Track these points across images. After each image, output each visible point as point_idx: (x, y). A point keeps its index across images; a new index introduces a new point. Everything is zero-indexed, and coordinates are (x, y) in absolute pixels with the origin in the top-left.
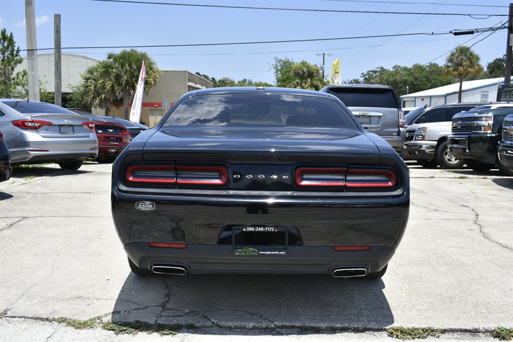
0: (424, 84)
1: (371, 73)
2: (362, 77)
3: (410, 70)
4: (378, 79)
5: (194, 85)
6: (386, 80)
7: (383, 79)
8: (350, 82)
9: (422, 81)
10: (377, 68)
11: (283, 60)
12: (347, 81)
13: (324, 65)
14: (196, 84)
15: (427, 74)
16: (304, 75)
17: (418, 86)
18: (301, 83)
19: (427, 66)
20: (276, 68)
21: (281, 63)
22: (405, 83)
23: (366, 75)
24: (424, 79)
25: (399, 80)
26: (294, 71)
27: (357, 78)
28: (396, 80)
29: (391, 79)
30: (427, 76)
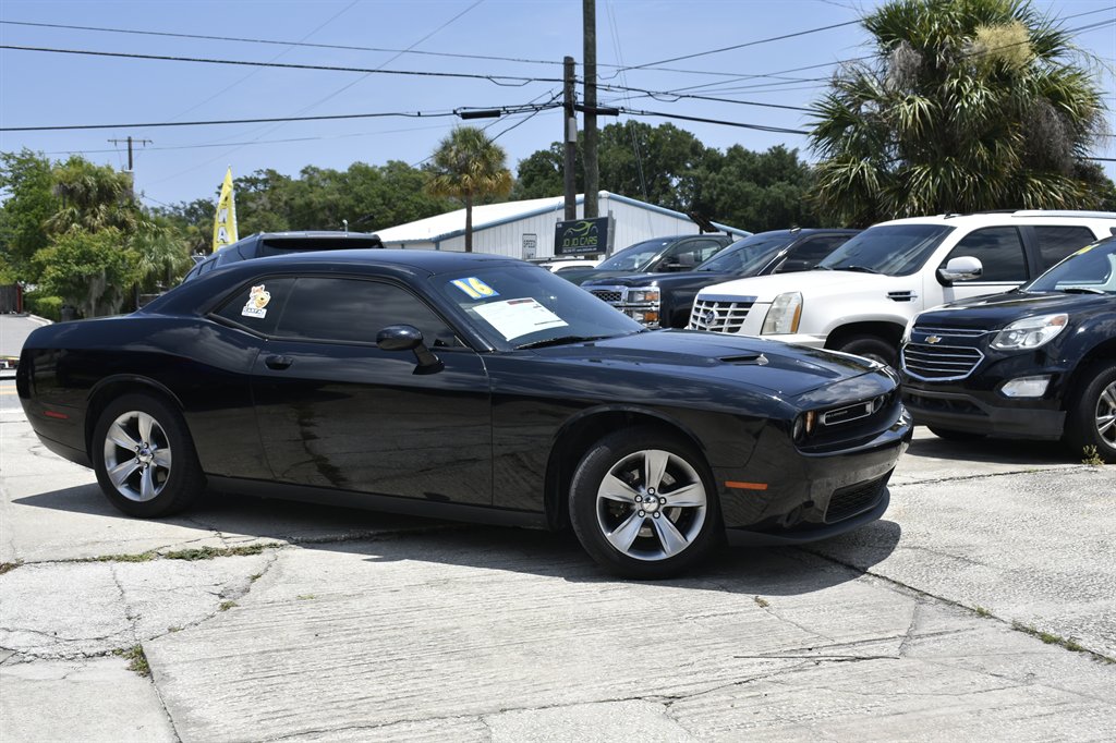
0: (379, 213)
1: (242, 185)
3: (343, 177)
4: (265, 199)
6: (286, 203)
7: (279, 200)
8: (188, 207)
9: (373, 205)
10: (259, 172)
11: (17, 154)
12: (181, 206)
13: (130, 167)
15: (384, 188)
16: (87, 195)
18: (83, 216)
19: (382, 169)
21: (12, 162)
24: (379, 201)
25: (320, 203)
26: (61, 183)
27: (207, 200)
28: (312, 203)
29: (299, 201)
30: (384, 192)
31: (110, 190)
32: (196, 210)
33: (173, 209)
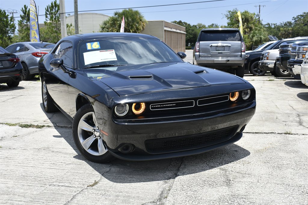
1: (299, 17)
2: (293, 20)
4: (302, 21)
5: (170, 29)
7: (306, 21)
8: (285, 23)
11: (232, 11)
12: (283, 23)
13: (259, 13)
14: (171, 29)
20: (227, 16)
23: (296, 18)
26: (236, 18)
27: (290, 21)
31: (248, 19)
32: (287, 24)
33: (280, 24)
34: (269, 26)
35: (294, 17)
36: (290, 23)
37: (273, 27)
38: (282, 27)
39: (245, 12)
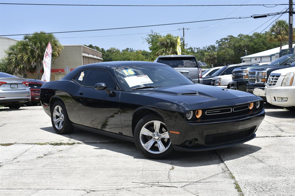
0: (262, 47)
1: (223, 40)
2: (217, 43)
3: (251, 37)
4: (227, 44)
5: (87, 55)
6: (233, 45)
7: (231, 45)
8: (208, 47)
10: (228, 36)
11: (153, 34)
12: (206, 47)
13: (184, 36)
14: (89, 55)
15: (264, 40)
16: (167, 45)
17: (257, 49)
18: (166, 51)
19: (263, 34)
20: (148, 40)
21: (151, 36)
22: (247, 47)
23: (220, 42)
24: (262, 44)
25: (243, 45)
26: (160, 42)
27: (214, 45)
28: (241, 45)
29: (237, 45)
30: (264, 41)
31: (174, 43)
32: (210, 48)
33: (203, 48)
34: (192, 50)
35: (217, 41)
36: (214, 47)
37: (196, 51)
38: (206, 51)
39: (168, 36)
